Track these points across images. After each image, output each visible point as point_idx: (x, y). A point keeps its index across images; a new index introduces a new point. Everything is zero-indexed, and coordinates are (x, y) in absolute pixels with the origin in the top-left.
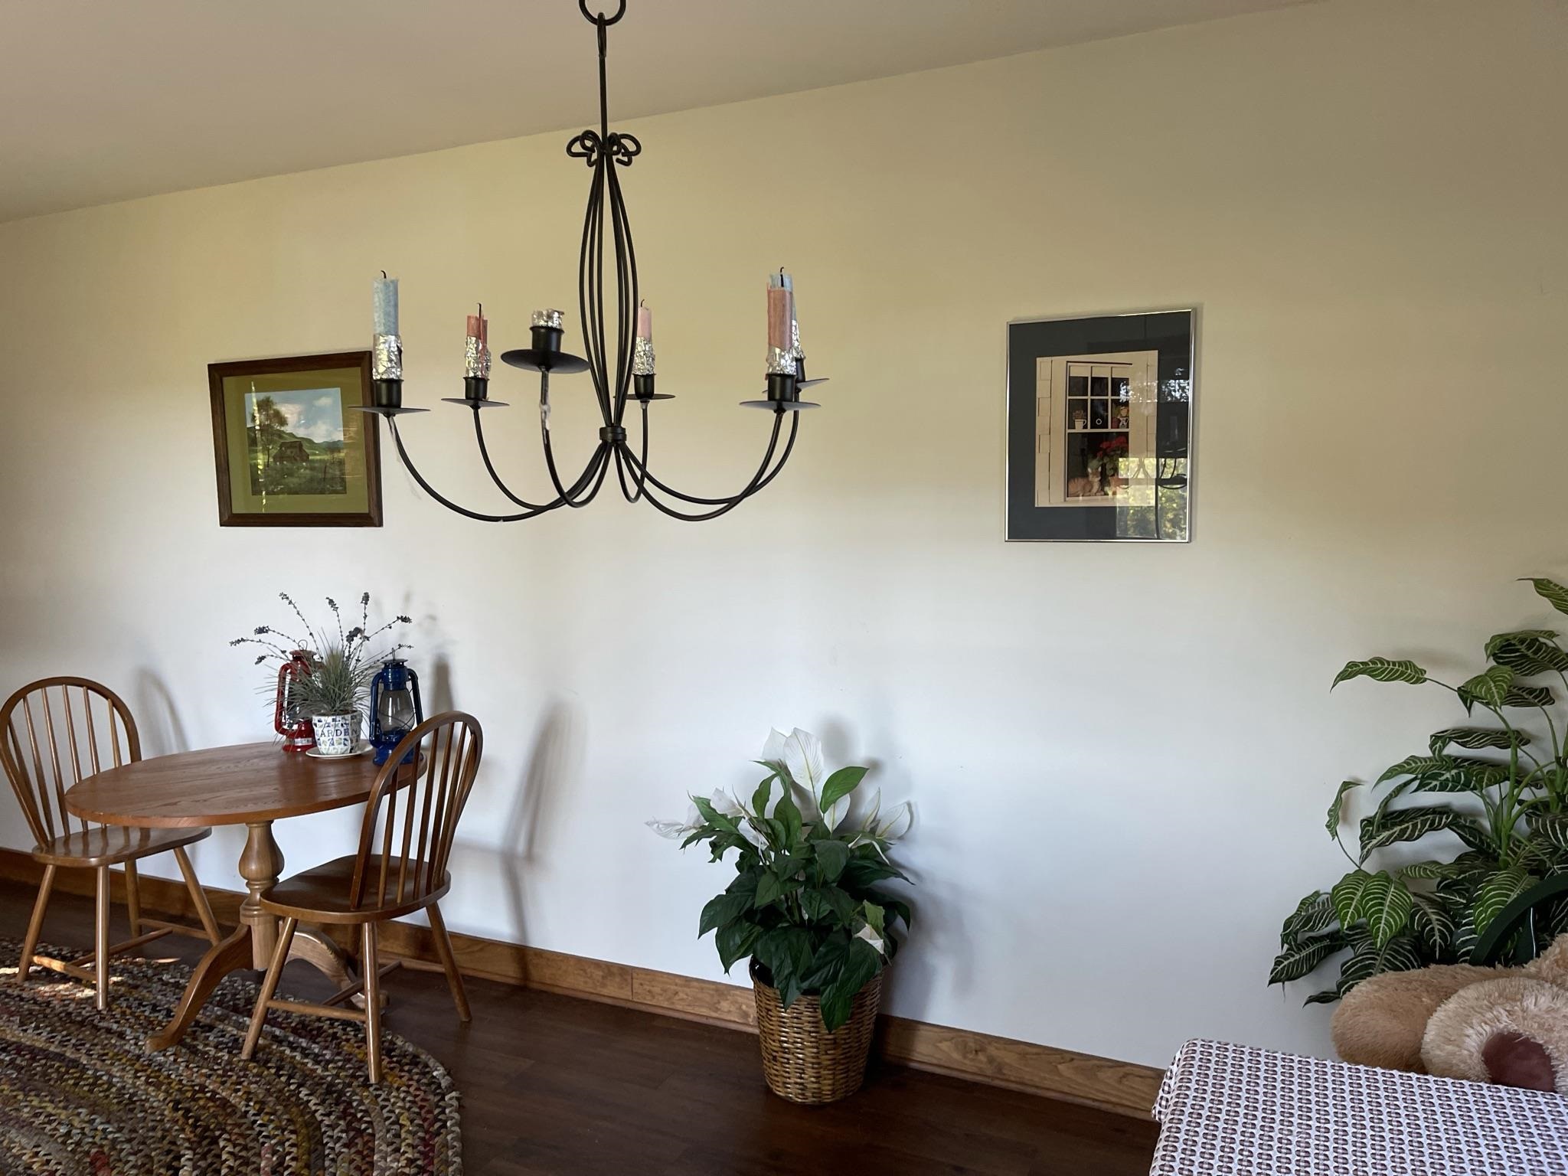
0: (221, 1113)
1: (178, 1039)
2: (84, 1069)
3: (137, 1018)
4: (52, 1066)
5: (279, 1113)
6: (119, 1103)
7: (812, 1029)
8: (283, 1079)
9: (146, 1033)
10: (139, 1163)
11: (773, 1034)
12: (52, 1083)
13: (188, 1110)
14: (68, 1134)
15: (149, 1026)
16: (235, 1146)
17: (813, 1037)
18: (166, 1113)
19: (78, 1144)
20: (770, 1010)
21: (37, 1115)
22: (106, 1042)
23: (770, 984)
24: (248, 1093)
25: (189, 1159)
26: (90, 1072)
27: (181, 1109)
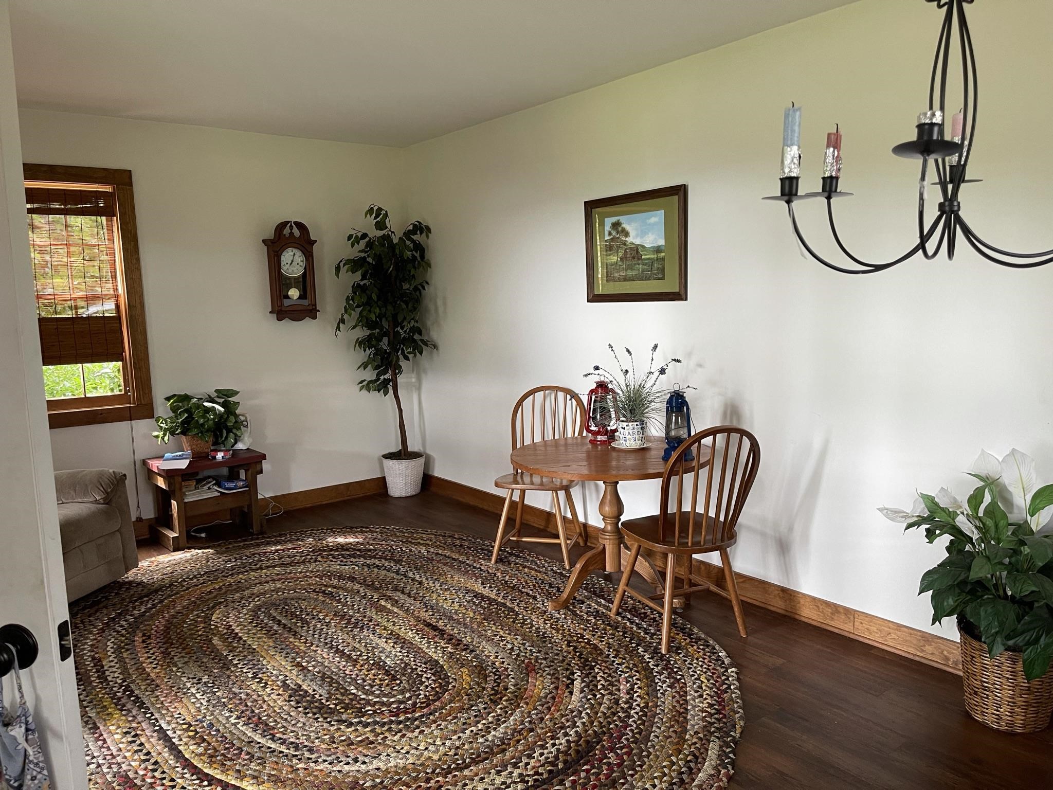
0: (594, 652)
1: (565, 605)
2: (517, 614)
3: (542, 589)
4: (500, 610)
5: (627, 659)
6: (537, 636)
7: (1010, 677)
8: (628, 639)
9: (547, 599)
10: (552, 672)
11: (976, 675)
12: (501, 619)
13: (575, 648)
14: (512, 649)
15: (549, 595)
16: (604, 673)
17: (1010, 683)
18: (563, 647)
19: (518, 655)
20: (975, 657)
21: (495, 635)
22: (527, 600)
23: (978, 638)
24: (609, 644)
25: (579, 676)
26: (521, 616)
27: (571, 646)
